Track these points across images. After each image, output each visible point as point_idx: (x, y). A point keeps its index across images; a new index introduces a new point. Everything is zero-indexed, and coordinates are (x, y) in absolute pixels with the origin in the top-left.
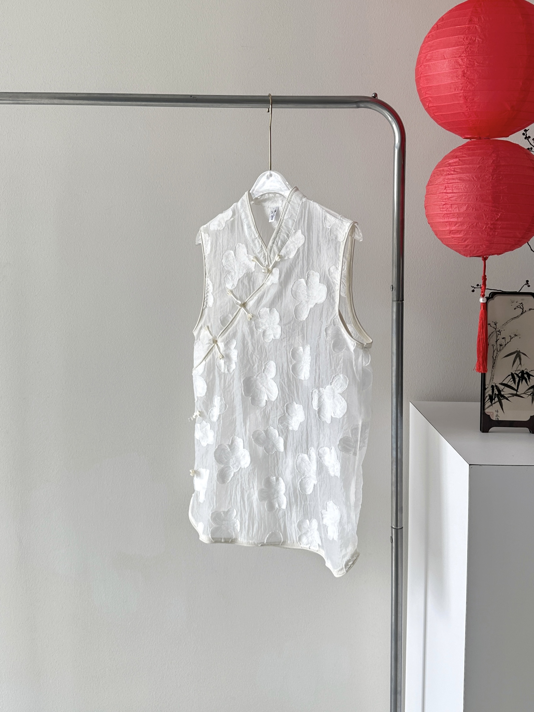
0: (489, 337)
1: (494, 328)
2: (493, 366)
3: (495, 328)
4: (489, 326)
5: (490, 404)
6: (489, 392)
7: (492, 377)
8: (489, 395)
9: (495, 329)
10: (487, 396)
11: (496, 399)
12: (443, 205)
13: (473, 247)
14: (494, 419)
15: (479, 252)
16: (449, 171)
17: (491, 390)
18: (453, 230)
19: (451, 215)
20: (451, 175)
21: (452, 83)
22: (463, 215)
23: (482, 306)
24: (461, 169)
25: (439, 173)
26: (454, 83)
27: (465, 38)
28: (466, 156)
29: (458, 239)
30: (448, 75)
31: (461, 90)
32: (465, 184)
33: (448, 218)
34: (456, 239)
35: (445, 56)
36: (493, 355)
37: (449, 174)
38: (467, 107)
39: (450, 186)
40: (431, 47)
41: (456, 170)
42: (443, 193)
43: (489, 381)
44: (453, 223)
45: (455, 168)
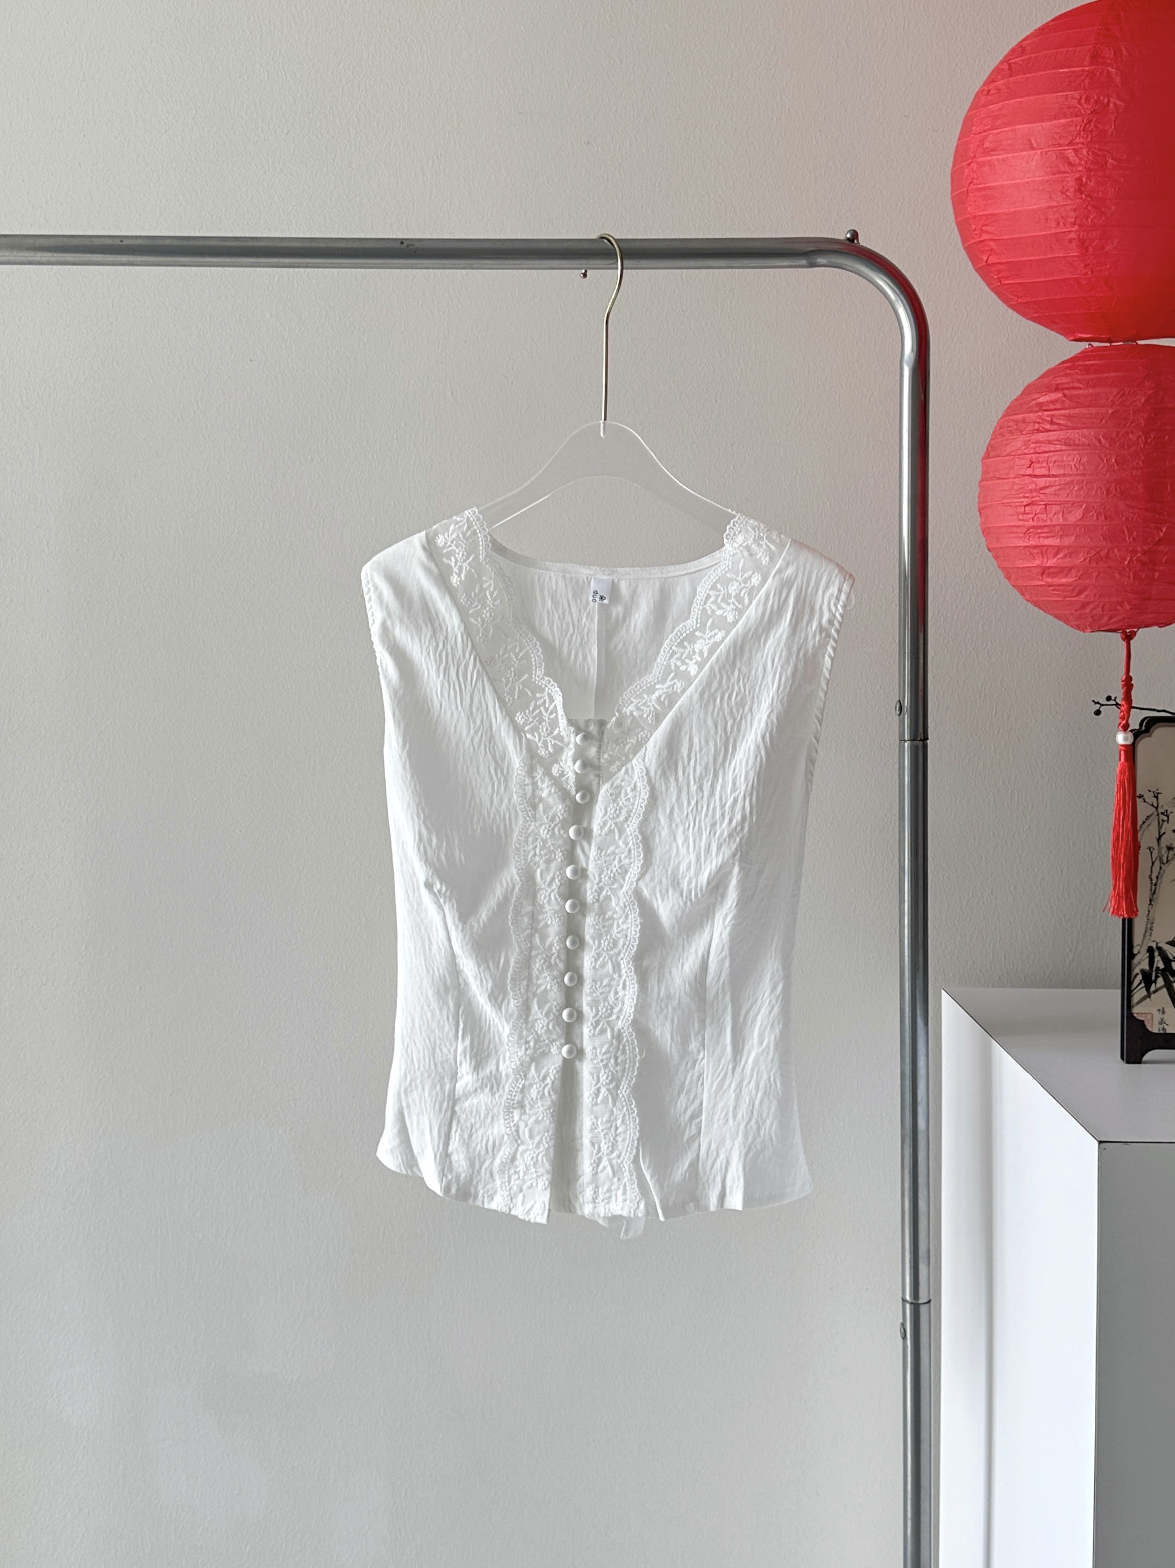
0: (1141, 827)
1: (1153, 805)
2: (1151, 900)
3: (1156, 805)
4: (1139, 801)
5: (1144, 992)
6: (1141, 963)
7: (1149, 926)
8: (1143, 972)
9: (1155, 810)
10: (1138, 974)
11: (1161, 981)
12: (1025, 506)
13: (1100, 608)
14: (1156, 1031)
15: (1115, 619)
16: (1038, 423)
17: (1148, 959)
18: (1049, 568)
19: (1046, 530)
20: (1042, 432)
21: (1049, 207)
22: (1075, 530)
23: (1122, 753)
24: (1069, 417)
25: (1016, 427)
26: (1054, 207)
27: (1084, 97)
28: (1081, 386)
29: (1061, 588)
30: (1041, 188)
31: (1074, 224)
32: (1079, 454)
33: (1039, 538)
34: (1056, 588)
35: (1033, 142)
36: (1152, 872)
37: (1038, 431)
38: (1086, 266)
39: (1041, 460)
40: (996, 118)
41: (1055, 421)
42: (1024, 476)
43: (1142, 938)
44: (1049, 549)
45: (1052, 416)
